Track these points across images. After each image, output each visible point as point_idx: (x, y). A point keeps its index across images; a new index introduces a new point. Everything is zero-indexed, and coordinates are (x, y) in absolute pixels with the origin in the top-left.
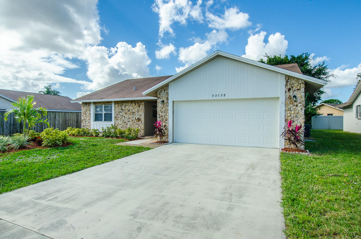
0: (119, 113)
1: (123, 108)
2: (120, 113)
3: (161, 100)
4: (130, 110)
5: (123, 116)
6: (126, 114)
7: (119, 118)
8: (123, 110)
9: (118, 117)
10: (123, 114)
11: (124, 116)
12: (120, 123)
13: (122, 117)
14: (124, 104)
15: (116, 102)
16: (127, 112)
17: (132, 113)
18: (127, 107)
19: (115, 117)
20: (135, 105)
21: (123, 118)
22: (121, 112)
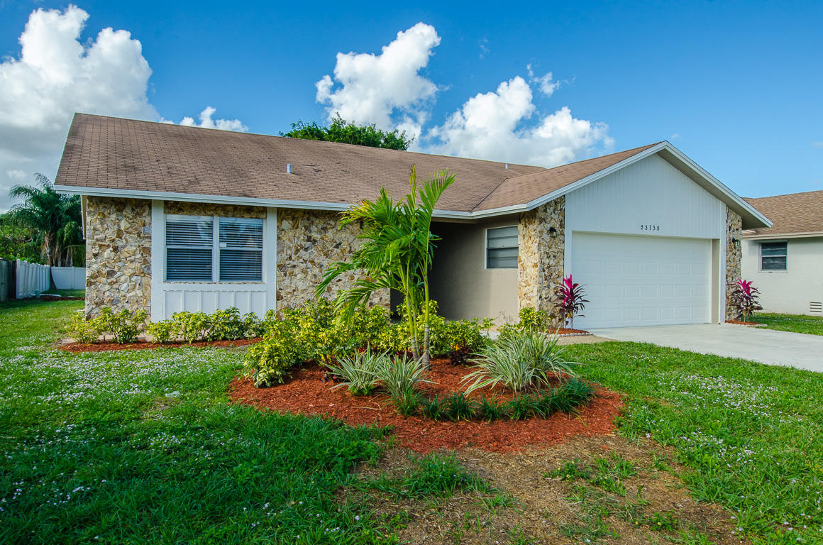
0: (297, 251)
1: (315, 235)
2: (302, 252)
3: (548, 226)
4: (340, 244)
5: (312, 262)
6: (326, 255)
7: (296, 271)
8: (315, 241)
9: (294, 266)
10: (314, 253)
11: (316, 261)
12: (301, 286)
13: (310, 265)
14: (319, 223)
15: (283, 213)
16: (332, 251)
17: (350, 252)
18: (330, 234)
19: (278, 266)
20: (361, 228)
21: (316, 271)
22: (306, 249)
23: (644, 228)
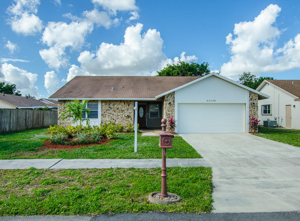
0: (107, 111)
1: (111, 106)
2: (108, 111)
3: (169, 102)
4: (118, 108)
5: (111, 113)
6: (114, 111)
7: (106, 116)
8: (111, 108)
9: (106, 115)
10: (111, 111)
11: (112, 113)
12: (108, 120)
13: (110, 114)
14: (112, 103)
15: (102, 101)
16: (116, 110)
17: (121, 110)
18: (115, 106)
19: (102, 115)
20: (125, 104)
21: (112, 116)
22: (109, 110)
23: (208, 101)
